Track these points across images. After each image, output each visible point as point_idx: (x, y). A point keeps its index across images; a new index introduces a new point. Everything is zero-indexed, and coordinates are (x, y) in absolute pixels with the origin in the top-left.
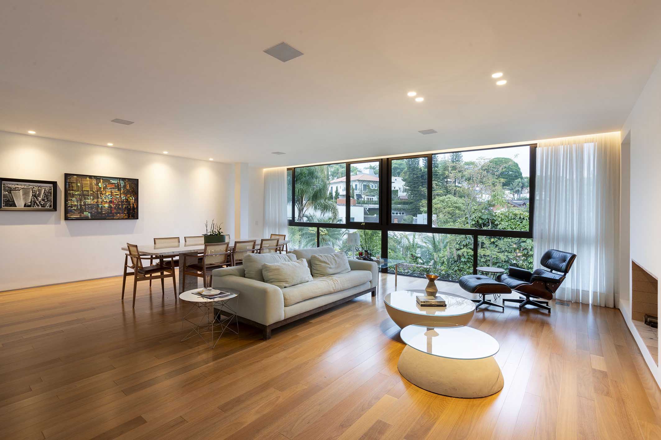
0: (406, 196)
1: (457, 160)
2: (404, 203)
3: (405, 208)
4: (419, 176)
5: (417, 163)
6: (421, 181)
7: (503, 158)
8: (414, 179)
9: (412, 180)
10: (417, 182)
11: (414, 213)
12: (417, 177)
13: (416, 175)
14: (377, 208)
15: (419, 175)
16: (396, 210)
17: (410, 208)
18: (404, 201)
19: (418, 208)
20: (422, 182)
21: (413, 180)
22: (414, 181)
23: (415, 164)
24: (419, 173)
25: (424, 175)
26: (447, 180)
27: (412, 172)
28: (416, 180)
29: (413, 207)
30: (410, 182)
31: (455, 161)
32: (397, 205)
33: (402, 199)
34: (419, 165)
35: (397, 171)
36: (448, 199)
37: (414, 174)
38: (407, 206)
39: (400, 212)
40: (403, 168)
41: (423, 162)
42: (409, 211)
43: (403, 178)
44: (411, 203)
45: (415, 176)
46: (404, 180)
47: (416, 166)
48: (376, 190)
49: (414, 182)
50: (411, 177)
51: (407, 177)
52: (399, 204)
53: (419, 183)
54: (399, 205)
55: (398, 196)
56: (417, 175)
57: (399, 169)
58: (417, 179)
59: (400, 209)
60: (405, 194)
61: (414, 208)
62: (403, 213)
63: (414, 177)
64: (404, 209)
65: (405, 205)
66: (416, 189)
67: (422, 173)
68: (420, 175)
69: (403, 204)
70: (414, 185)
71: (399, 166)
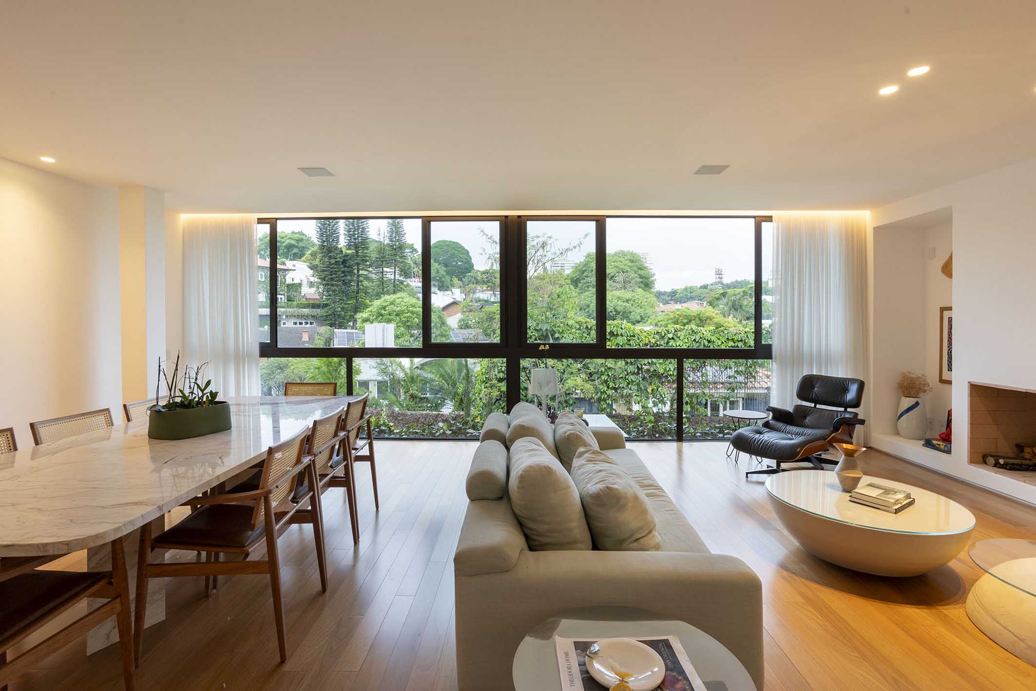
0: (316, 293)
1: (398, 239)
2: (314, 306)
3: (315, 314)
4: (339, 262)
5: (335, 239)
6: (343, 269)
7: (450, 242)
8: (332, 266)
9: (328, 267)
10: (336, 271)
11: (331, 321)
12: (337, 263)
13: (333, 258)
14: (265, 314)
15: (339, 259)
16: (299, 317)
17: (325, 314)
18: (312, 302)
19: (338, 313)
20: (344, 272)
21: (330, 267)
22: (332, 268)
23: (333, 240)
24: (338, 256)
25: (348, 260)
26: (383, 269)
27: (327, 254)
28: (335, 268)
29: (330, 312)
30: (324, 271)
31: (394, 240)
32: (302, 309)
33: (310, 299)
34: (339, 243)
35: (294, 251)
36: (400, 300)
37: (330, 257)
38: (318, 310)
39: (306, 321)
40: (303, 247)
41: (345, 238)
42: (322, 319)
43: (310, 263)
44: (326, 305)
45: (333, 261)
46: (312, 267)
47: (335, 244)
48: (262, 282)
49: (332, 270)
50: (327, 262)
51: (317, 262)
52: (305, 308)
53: (340, 272)
54: (304, 310)
55: (301, 293)
56: (337, 260)
57: (297, 247)
58: (336, 266)
59: (307, 316)
60: (313, 290)
61: (332, 315)
62: (311, 323)
63: (332, 263)
64: (313, 317)
65: (315, 310)
66: (334, 283)
67: (344, 257)
68: (342, 260)
69: (312, 308)
70: (331, 275)
71: (298, 243)
